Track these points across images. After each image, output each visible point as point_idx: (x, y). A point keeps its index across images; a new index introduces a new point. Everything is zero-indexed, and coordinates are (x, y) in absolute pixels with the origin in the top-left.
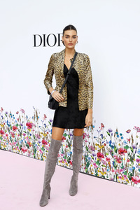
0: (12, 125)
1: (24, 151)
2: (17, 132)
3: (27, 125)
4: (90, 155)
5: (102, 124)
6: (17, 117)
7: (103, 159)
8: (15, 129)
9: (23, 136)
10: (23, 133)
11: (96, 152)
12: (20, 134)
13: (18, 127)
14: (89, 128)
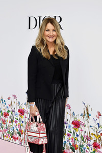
0: (3, 111)
1: (16, 139)
2: (8, 119)
3: (19, 111)
4: (85, 145)
5: (99, 112)
6: (8, 102)
7: (98, 149)
8: (6, 115)
9: (14, 123)
10: (15, 119)
11: (92, 142)
12: (12, 121)
13: (10, 114)
14: (85, 117)
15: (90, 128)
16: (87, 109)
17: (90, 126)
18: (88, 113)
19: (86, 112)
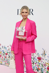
14: (43, 55)
15: (46, 61)
16: (44, 52)
17: (46, 60)
18: (45, 54)
19: (44, 53)
